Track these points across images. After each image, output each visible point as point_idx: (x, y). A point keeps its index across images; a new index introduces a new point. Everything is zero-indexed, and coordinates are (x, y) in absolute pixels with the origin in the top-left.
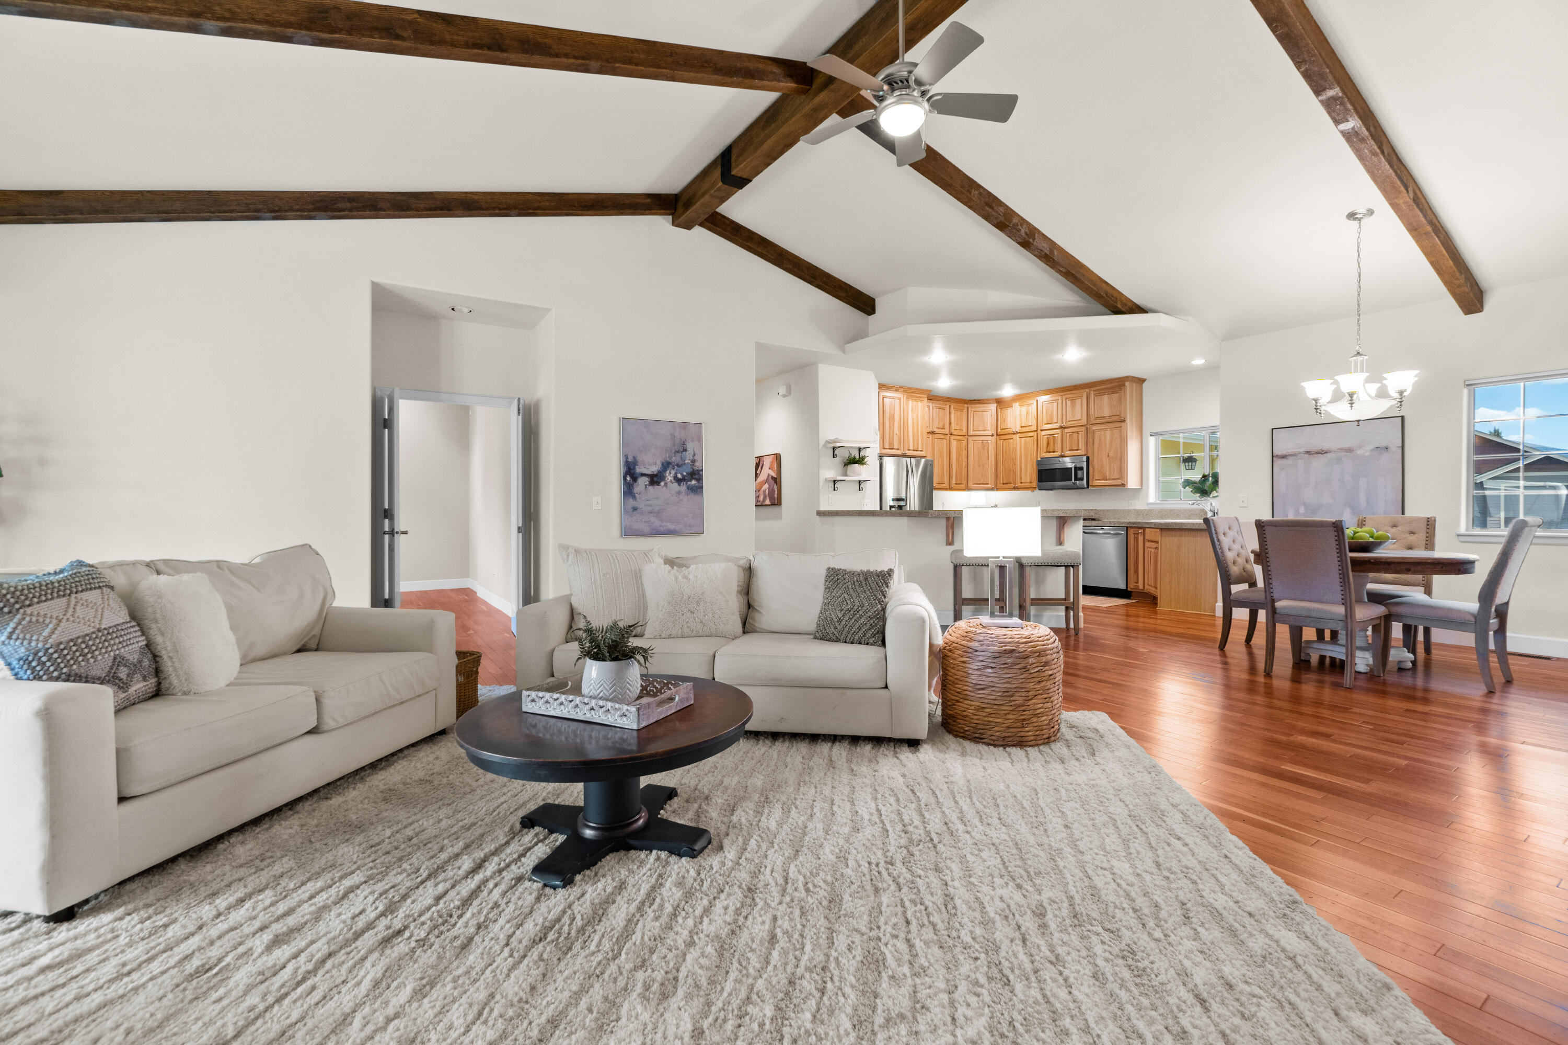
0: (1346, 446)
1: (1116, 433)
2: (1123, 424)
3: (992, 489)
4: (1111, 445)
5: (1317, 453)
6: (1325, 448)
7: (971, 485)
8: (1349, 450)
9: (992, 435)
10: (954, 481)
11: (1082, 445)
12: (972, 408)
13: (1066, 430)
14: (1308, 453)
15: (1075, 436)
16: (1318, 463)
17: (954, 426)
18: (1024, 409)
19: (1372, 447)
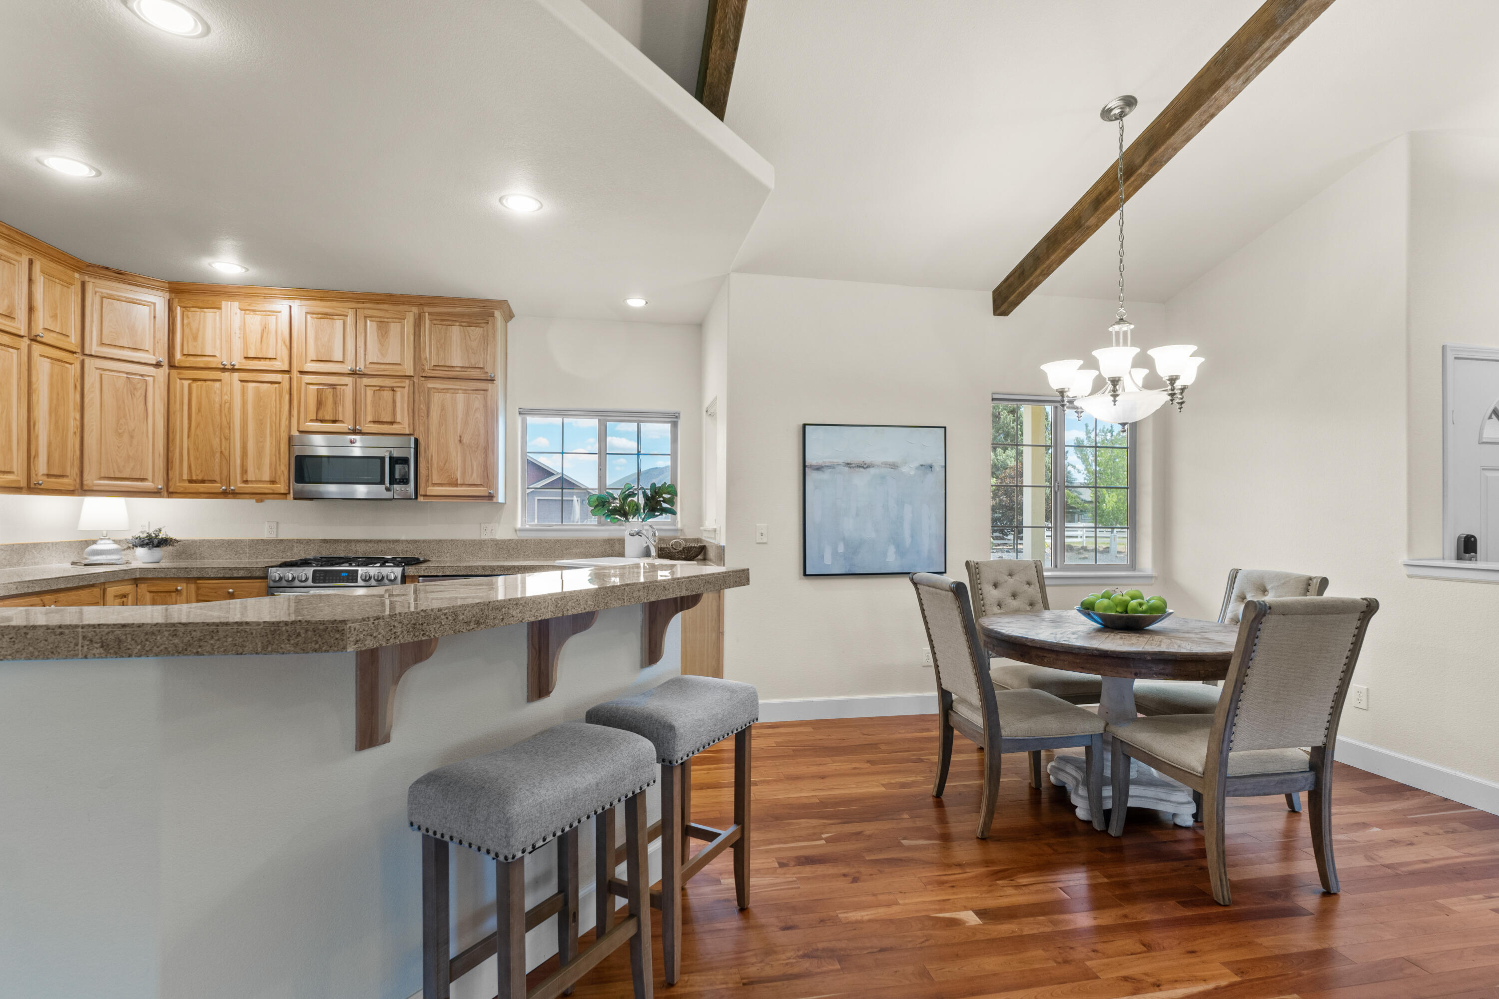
0: (890, 460)
1: (477, 401)
2: (489, 386)
3: (156, 493)
4: (465, 423)
5: (859, 466)
6: (868, 460)
7: (91, 479)
8: (894, 466)
9: (158, 365)
10: (41, 467)
11: (403, 416)
12: (97, 287)
13: (366, 381)
14: (848, 465)
15: (387, 394)
16: (861, 479)
17: (42, 320)
18: (254, 321)
19: (917, 464)
